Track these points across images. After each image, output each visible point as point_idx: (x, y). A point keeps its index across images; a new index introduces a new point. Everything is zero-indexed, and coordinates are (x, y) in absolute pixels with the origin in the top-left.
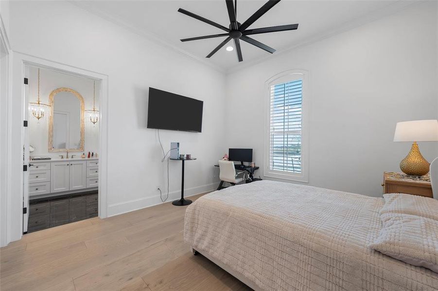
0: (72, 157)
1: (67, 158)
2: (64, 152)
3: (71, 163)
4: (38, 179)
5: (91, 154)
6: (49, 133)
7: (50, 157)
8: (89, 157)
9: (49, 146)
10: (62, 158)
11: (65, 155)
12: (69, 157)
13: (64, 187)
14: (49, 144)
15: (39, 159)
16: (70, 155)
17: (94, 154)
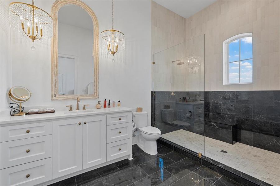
0: (84, 108)
1: (78, 109)
2: (74, 99)
3: (85, 120)
4: (30, 155)
5: (107, 102)
6: (52, 69)
7: (53, 109)
8: (105, 107)
9: (52, 91)
10: (71, 109)
11: (74, 104)
12: (79, 108)
13: (74, 165)
14: (52, 88)
15: (37, 113)
16: (81, 104)
17: (111, 102)
